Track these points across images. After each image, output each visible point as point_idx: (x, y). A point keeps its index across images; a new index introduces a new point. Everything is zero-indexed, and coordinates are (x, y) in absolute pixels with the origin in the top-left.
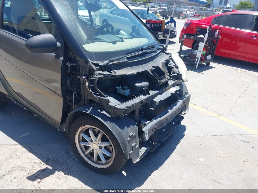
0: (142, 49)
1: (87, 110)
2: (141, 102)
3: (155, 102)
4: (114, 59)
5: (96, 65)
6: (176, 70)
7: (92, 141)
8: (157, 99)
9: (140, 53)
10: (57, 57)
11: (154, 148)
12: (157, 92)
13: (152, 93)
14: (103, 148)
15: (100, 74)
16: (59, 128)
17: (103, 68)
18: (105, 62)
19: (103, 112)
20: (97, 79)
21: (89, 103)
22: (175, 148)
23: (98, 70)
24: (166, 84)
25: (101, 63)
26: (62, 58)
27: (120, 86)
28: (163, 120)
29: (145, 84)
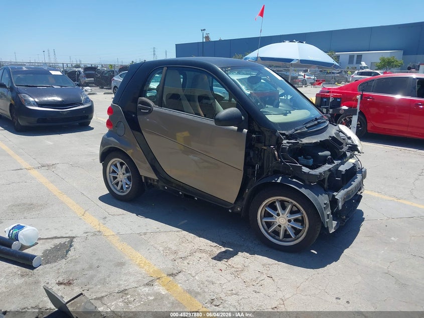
0: (316, 119)
1: (276, 179)
2: (330, 170)
3: (341, 171)
4: (298, 128)
5: (283, 134)
6: (349, 141)
7: (278, 215)
8: (343, 168)
9: (316, 122)
10: (240, 130)
11: (344, 221)
12: (340, 161)
13: (336, 162)
14: (292, 220)
15: (288, 143)
16: (231, 208)
17: (288, 137)
18: (290, 132)
19: (294, 180)
20: (288, 147)
21: (274, 174)
22: (359, 230)
23: (285, 139)
24: (345, 155)
25: (287, 133)
26: (245, 131)
27: (302, 156)
28: (350, 191)
29: (327, 153)
